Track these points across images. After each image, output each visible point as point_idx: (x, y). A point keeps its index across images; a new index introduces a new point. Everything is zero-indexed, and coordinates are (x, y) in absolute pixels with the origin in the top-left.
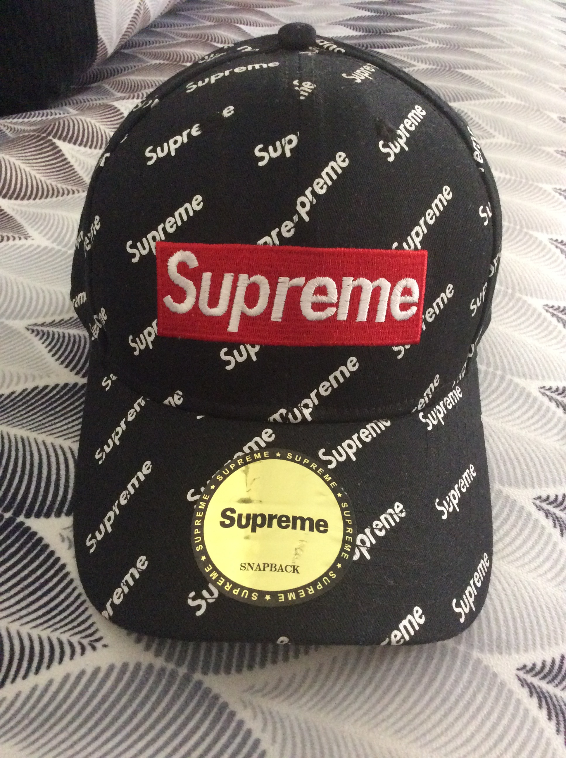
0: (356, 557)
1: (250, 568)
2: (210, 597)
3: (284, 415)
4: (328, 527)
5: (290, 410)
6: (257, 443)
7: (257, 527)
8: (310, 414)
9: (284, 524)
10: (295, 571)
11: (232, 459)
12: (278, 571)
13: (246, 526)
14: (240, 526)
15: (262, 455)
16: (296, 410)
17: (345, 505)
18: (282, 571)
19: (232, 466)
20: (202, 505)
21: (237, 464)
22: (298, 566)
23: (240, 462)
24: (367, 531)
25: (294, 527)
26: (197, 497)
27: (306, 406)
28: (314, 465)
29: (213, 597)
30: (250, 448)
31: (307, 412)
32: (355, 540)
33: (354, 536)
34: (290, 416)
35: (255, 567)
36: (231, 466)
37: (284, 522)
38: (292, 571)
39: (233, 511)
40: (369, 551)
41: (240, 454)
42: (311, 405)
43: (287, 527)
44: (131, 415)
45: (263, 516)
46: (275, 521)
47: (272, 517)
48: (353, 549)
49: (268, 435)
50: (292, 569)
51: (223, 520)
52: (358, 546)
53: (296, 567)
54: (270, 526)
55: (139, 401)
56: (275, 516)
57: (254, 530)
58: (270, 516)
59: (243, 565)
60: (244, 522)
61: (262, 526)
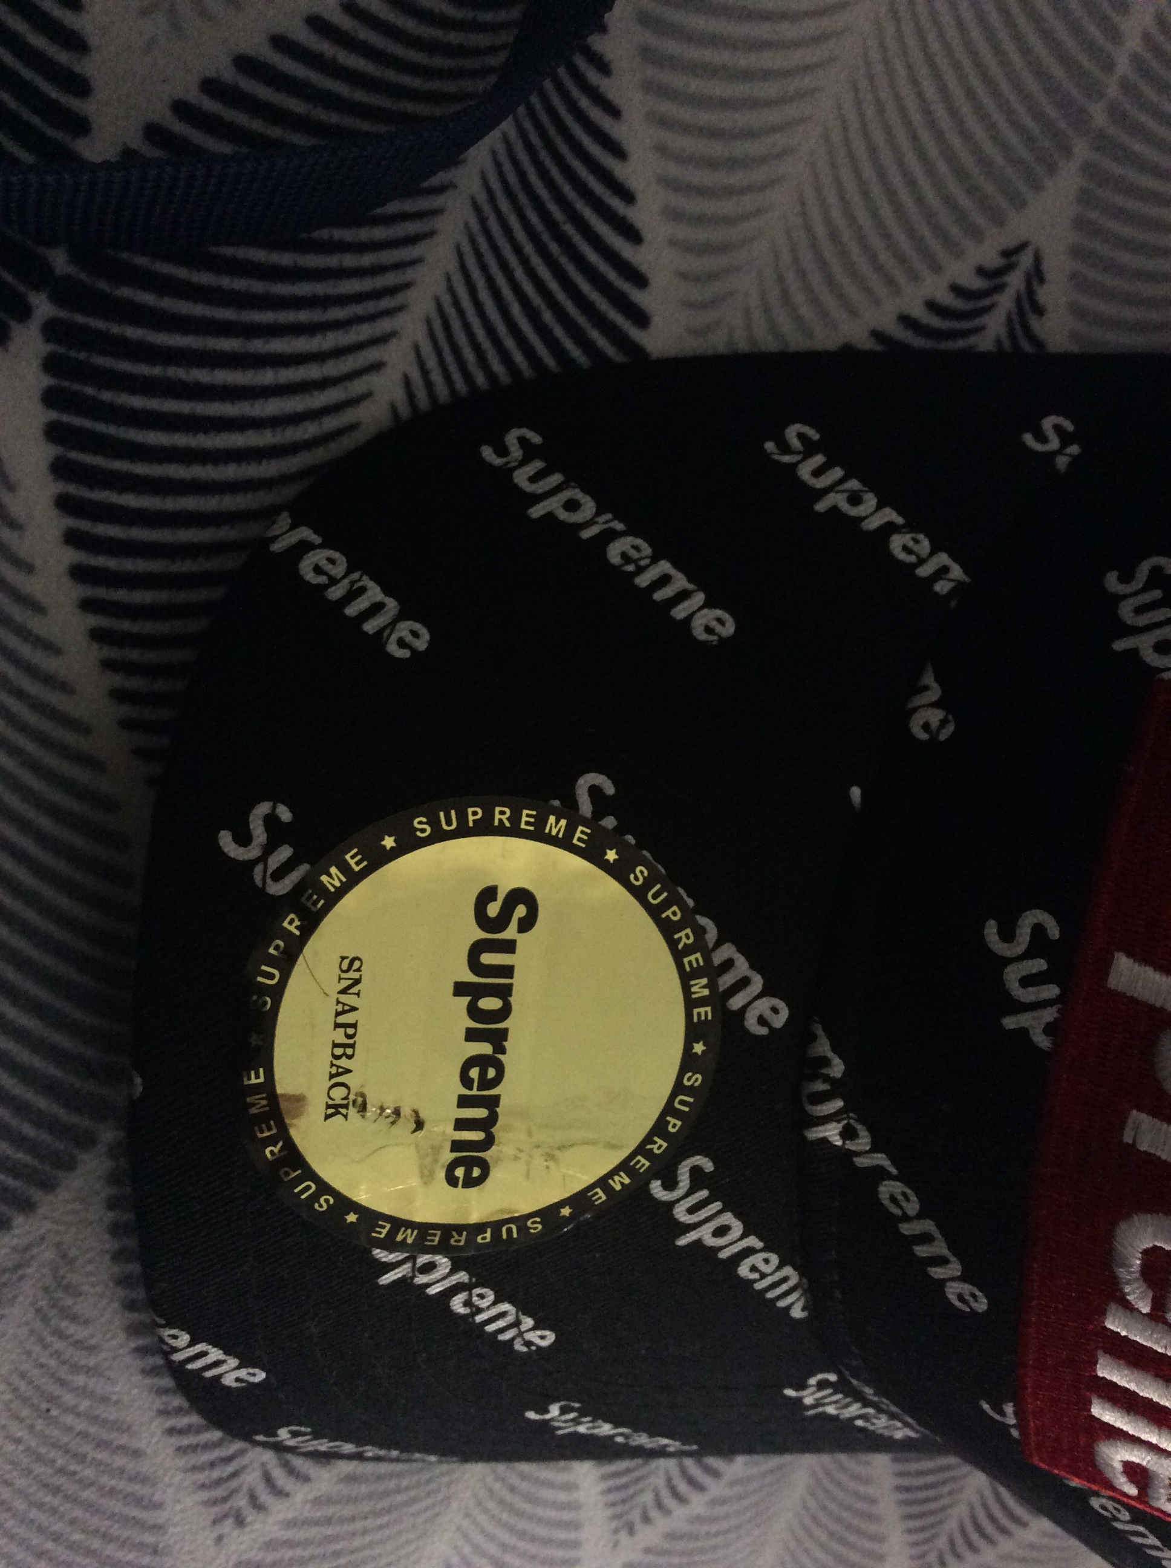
0: (380, 1254)
1: (345, 984)
2: (270, 871)
3: (825, 1071)
4: (463, 1187)
5: (837, 1088)
6: (743, 983)
7: (469, 999)
8: (825, 1141)
9: (474, 1073)
10: (332, 1111)
11: (697, 910)
12: (332, 1065)
13: (474, 964)
14: (477, 949)
15: (702, 1002)
16: (839, 1104)
17: (536, 1227)
18: (332, 1076)
19: (673, 913)
20: (555, 826)
21: (679, 926)
22: (346, 1116)
23: (686, 937)
24: (462, 1277)
25: (464, 1102)
26: (586, 807)
27: (848, 1133)
28: (659, 1146)
29: (269, 881)
30: (728, 964)
31: (832, 1133)
32: (434, 1250)
33: (442, 1248)
34: (821, 1086)
35: (349, 1000)
36: (675, 908)
37: (483, 1074)
38: (331, 1102)
39: (526, 925)
40: (404, 1283)
41: (712, 934)
42: (850, 1146)
43: (466, 1081)
44: (911, 544)
45: (505, 1012)
46: (485, 1048)
47: (498, 1039)
48: (402, 1246)
49: (768, 1014)
50: (338, 1101)
51: (501, 896)
52: (413, 1258)
53: (343, 1111)
54: (472, 1035)
55: (957, 572)
56: (500, 1049)
57: (460, 989)
58: (503, 1034)
59: (357, 964)
60: (487, 959)
61: (474, 1012)
